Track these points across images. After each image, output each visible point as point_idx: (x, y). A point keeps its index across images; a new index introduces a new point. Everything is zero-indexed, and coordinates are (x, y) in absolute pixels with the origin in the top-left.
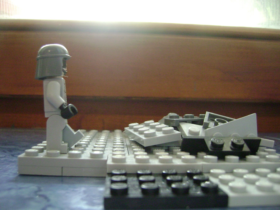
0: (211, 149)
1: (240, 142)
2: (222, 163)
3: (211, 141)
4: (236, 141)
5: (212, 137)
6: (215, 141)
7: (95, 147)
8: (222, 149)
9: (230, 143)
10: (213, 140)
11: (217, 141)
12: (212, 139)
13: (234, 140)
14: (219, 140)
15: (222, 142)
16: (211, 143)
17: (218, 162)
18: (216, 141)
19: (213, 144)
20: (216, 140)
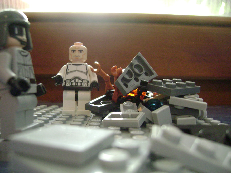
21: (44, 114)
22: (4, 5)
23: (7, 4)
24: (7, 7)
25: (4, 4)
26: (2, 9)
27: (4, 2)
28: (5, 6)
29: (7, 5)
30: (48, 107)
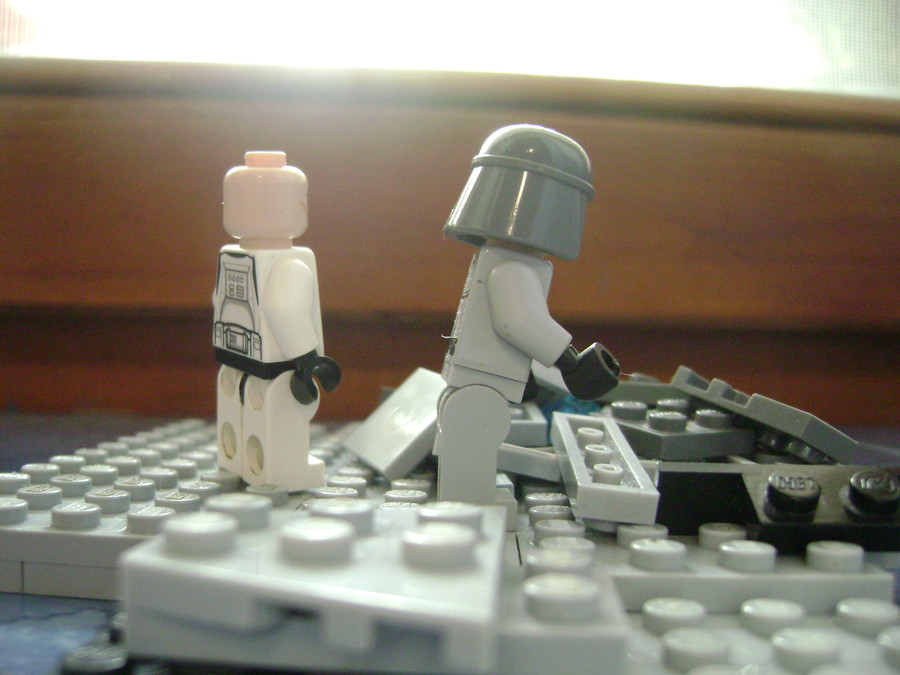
0: (769, 515)
2: (796, 576)
3: (766, 485)
4: (869, 485)
6: (783, 485)
8: (812, 518)
9: (845, 493)
10: (777, 478)
11: (793, 485)
12: (770, 479)
13: (862, 481)
14: (800, 479)
15: (813, 488)
16: (766, 492)
17: (775, 570)
18: (789, 483)
19: (775, 496)
20: (787, 479)
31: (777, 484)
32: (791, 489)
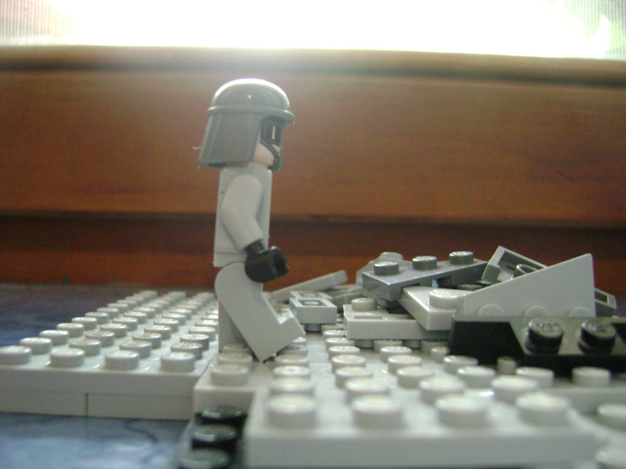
0: (529, 349)
1: (604, 331)
3: (527, 329)
4: (594, 328)
5: (529, 319)
6: (538, 329)
7: (182, 340)
8: (558, 351)
9: (578, 334)
10: (534, 325)
11: (545, 329)
12: (530, 324)
13: (590, 326)
14: (549, 325)
15: (558, 331)
16: (527, 333)
18: (542, 328)
19: (533, 336)
20: (541, 325)
21: (151, 316)
22: (24, 26)
23: (33, 23)
24: (32, 30)
25: (24, 22)
26: (20, 35)
27: (24, 16)
28: (27, 29)
29: (33, 25)
30: (160, 295)
31: (536, 329)
32: (544, 331)
